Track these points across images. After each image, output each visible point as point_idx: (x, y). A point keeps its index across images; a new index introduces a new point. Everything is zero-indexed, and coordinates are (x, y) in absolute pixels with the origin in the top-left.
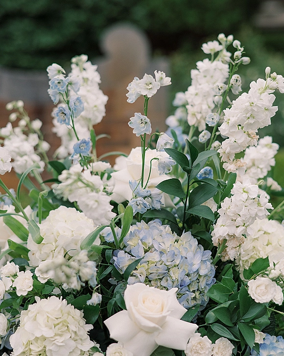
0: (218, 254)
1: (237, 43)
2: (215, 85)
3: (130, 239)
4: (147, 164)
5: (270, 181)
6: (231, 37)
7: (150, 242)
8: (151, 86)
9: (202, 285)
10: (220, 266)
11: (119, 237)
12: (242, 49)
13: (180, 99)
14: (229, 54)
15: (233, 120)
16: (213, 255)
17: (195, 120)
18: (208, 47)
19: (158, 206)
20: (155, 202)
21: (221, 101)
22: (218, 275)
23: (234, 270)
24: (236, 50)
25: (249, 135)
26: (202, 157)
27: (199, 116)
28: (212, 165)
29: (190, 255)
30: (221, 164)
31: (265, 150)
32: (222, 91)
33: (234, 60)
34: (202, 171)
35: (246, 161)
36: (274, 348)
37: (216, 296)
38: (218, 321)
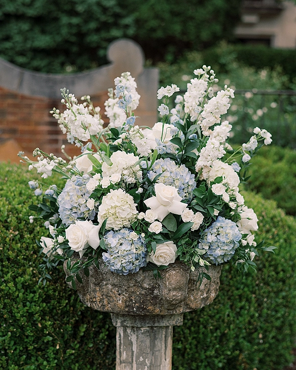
0: (198, 176)
1: (212, 71)
2: (200, 92)
3: (156, 166)
4: (165, 131)
5: (227, 145)
6: (209, 67)
7: (165, 167)
8: (170, 91)
9: (190, 189)
10: (199, 182)
11: (149, 166)
12: (215, 75)
13: (179, 99)
14: (208, 76)
15: (208, 110)
16: (196, 176)
17: (189, 110)
18: (197, 72)
19: (169, 151)
20: (168, 149)
21: (203, 101)
22: (198, 186)
23: (206, 186)
24: (212, 75)
25: (216, 118)
26: (192, 128)
27: (191, 108)
28: (197, 133)
29: (184, 175)
30: (202, 132)
31: (225, 128)
32: (204, 95)
33: (210, 80)
34: (191, 136)
35: (215, 133)
36: (224, 222)
37: (197, 194)
38: (197, 204)
